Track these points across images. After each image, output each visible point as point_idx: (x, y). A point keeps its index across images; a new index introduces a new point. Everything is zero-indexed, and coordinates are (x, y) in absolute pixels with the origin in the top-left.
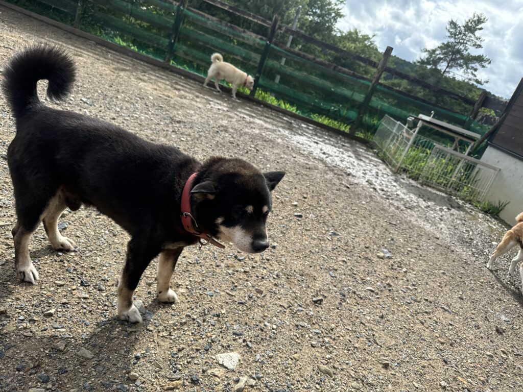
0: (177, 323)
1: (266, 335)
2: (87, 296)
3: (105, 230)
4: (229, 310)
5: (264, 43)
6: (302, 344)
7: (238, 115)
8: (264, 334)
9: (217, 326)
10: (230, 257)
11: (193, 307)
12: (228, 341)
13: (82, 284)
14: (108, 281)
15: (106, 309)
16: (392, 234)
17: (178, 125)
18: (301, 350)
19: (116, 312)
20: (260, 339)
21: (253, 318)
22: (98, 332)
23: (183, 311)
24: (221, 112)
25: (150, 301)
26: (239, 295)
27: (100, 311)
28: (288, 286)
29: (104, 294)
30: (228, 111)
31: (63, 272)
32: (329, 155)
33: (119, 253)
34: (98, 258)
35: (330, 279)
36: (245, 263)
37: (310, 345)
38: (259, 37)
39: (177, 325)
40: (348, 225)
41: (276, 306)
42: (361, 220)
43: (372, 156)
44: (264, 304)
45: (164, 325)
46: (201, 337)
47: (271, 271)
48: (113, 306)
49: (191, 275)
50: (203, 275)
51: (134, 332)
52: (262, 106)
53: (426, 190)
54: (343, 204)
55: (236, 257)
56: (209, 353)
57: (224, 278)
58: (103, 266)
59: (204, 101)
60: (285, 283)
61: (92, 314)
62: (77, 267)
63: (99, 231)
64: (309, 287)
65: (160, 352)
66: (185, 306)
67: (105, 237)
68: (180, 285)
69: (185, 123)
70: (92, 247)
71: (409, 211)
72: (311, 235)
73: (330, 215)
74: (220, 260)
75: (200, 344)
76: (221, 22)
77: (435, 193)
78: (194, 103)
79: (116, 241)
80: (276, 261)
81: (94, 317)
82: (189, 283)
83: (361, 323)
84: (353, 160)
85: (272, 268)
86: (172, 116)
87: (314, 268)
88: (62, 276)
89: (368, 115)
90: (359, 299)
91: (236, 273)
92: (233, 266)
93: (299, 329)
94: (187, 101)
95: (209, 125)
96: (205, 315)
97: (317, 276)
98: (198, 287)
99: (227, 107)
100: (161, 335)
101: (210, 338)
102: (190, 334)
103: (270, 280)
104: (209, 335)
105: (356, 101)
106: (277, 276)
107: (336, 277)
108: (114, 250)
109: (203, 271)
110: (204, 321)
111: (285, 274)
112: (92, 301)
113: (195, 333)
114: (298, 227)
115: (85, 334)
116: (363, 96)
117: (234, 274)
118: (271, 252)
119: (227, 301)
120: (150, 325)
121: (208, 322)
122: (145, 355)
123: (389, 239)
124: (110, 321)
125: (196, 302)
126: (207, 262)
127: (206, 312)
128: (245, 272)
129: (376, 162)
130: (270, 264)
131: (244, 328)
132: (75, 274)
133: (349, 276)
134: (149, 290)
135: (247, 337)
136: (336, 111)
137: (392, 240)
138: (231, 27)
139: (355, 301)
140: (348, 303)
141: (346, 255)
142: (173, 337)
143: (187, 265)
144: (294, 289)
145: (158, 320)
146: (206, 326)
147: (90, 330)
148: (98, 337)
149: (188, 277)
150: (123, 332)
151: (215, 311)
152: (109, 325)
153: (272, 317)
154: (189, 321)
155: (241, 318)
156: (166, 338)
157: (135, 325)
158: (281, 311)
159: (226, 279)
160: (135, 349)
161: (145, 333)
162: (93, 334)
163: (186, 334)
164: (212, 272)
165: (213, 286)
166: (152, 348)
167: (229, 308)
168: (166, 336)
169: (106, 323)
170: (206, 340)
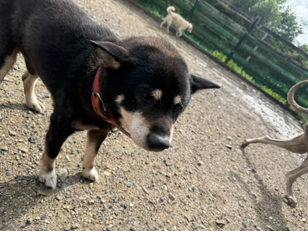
0: (85, 201)
2: (26, 151)
4: (137, 205)
5: (244, 32)
7: (211, 72)
9: (120, 216)
10: (160, 159)
11: (107, 192)
13: (30, 140)
15: (34, 167)
16: (300, 185)
19: (38, 172)
21: (155, 221)
22: (12, 185)
23: (97, 192)
25: (75, 173)
26: (152, 195)
27: (28, 167)
28: (199, 201)
30: (206, 68)
31: (22, 126)
32: (266, 114)
35: (237, 207)
36: (170, 169)
38: (243, 28)
39: (84, 203)
40: (266, 167)
41: (181, 216)
42: (278, 167)
43: (297, 125)
44: (171, 210)
45: (73, 198)
46: (100, 222)
47: (189, 184)
49: (121, 163)
50: (131, 167)
51: (43, 195)
52: (230, 71)
54: (266, 150)
55: (165, 162)
57: (147, 175)
60: (197, 197)
61: (19, 167)
62: (35, 126)
64: (217, 208)
65: (54, 223)
68: (107, 168)
72: (234, 165)
73: (254, 155)
74: (151, 160)
76: (220, 14)
80: (197, 176)
81: (19, 170)
82: (117, 169)
84: (283, 122)
85: (191, 181)
87: (227, 193)
88: (19, 129)
91: (159, 174)
92: (159, 168)
96: (114, 202)
97: (227, 201)
98: (121, 175)
99: (206, 65)
100: (65, 207)
101: (106, 227)
102: (91, 215)
103: (185, 191)
104: (108, 222)
106: (193, 189)
107: (243, 207)
109: (133, 163)
110: (110, 207)
111: (200, 190)
112: (27, 155)
113: (97, 216)
114: (225, 156)
117: (156, 174)
118: (196, 167)
119: (140, 196)
120: (61, 194)
121: (114, 210)
122: (37, 222)
123: (296, 189)
124: (29, 178)
125: (112, 188)
126: (140, 157)
127: (116, 201)
128: (167, 176)
129: (299, 130)
130: (191, 177)
131: (143, 227)
132: (30, 130)
133: (254, 210)
134: (79, 164)
136: (280, 88)
137: (299, 190)
138: (226, 18)
141: (258, 191)
142: (73, 213)
143: (123, 154)
144: (203, 206)
145: (71, 192)
146: (109, 213)
147: (7, 180)
148: (9, 189)
149: (118, 164)
150: (33, 192)
151: (124, 202)
152: (26, 181)
153: (173, 226)
154: (97, 203)
155: (145, 216)
156: (68, 212)
157: (48, 190)
158: (183, 222)
159: (148, 177)
160: (33, 212)
161: (52, 200)
162: (6, 184)
163: (88, 214)
164: (140, 167)
165: (135, 178)
166: (49, 217)
167: (139, 204)
168: (69, 210)
169: (25, 178)
170: (103, 227)
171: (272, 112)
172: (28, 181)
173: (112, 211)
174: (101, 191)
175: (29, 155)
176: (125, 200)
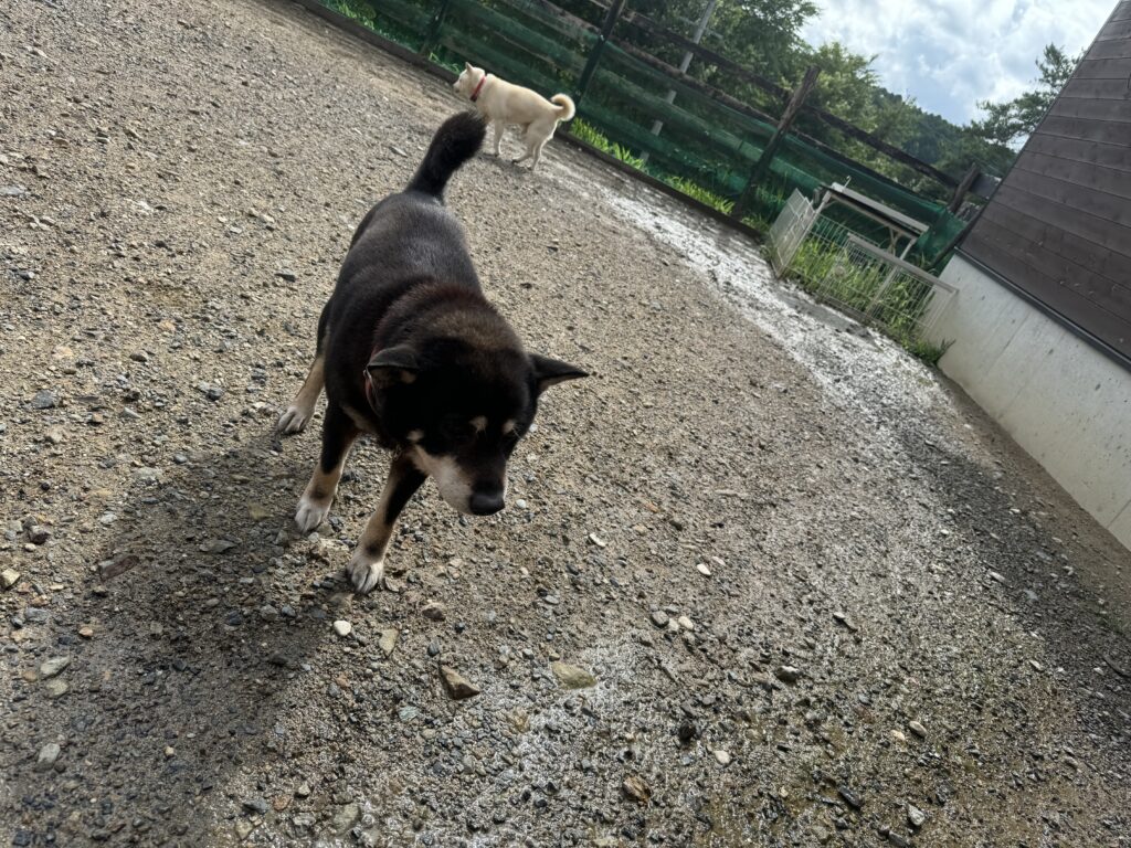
5: (596, 37)
38: (589, 25)
52: (580, 149)
77: (835, 316)
89: (765, 188)
105: (749, 160)
116: (761, 151)
136: (710, 173)
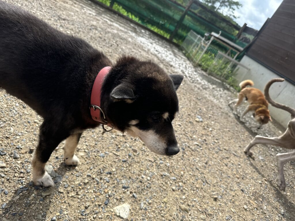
0: (81, 184)
1: (144, 186)
2: (4, 165)
3: (16, 103)
4: (117, 168)
6: (167, 190)
7: (102, 19)
8: (143, 185)
9: (111, 182)
11: (91, 168)
12: (120, 194)
14: (21, 149)
15: (23, 176)
16: (200, 105)
17: (63, 22)
18: (167, 194)
19: (31, 178)
20: (141, 189)
22: (17, 200)
23: (84, 172)
24: (91, 16)
25: (58, 165)
26: (122, 155)
27: (17, 179)
29: (19, 162)
30: (96, 16)
32: (159, 53)
33: (29, 123)
34: (11, 128)
37: (172, 190)
39: (81, 185)
41: (146, 161)
44: (139, 160)
45: (71, 186)
46: (101, 193)
48: (28, 173)
49: (87, 141)
50: (95, 140)
51: (48, 196)
52: (117, 15)
53: (211, 78)
56: (108, 206)
57: (110, 141)
58: (17, 135)
59: (80, 7)
61: (10, 182)
63: (11, 103)
65: (71, 211)
66: (86, 168)
67: (16, 109)
68: (79, 149)
69: (68, 20)
70: (6, 118)
71: (204, 90)
75: (100, 199)
77: (215, 80)
78: (73, 7)
79: (26, 112)
81: (12, 185)
82: (86, 147)
83: (197, 169)
84: (172, 56)
86: (59, 14)
89: (181, 29)
90: (192, 151)
91: (117, 137)
93: (163, 178)
94: (69, 6)
95: (85, 24)
96: (101, 173)
98: (93, 150)
99: (95, 13)
100: (71, 196)
101: (107, 194)
102: (93, 192)
104: (106, 191)
105: (175, 19)
108: (25, 121)
109: (94, 136)
110: (101, 179)
112: (9, 169)
113: (96, 190)
115: (5, 204)
116: (179, 16)
119: (115, 160)
120: (61, 187)
121: (104, 180)
122: (60, 217)
124: (26, 187)
125: (93, 163)
127: (102, 172)
128: (124, 136)
131: (129, 181)
134: (56, 156)
135: (133, 189)
136: (163, 24)
137: (200, 109)
139: (190, 153)
140: (187, 155)
142: (80, 197)
145: (66, 182)
146: (103, 184)
147: (10, 199)
148: (17, 205)
149: (84, 142)
150: (39, 197)
151: (107, 170)
152: (26, 191)
153: (146, 170)
154: (90, 180)
155: (126, 173)
156: (75, 198)
157: (48, 189)
158: (150, 165)
159: (112, 142)
160: (51, 212)
161: (57, 196)
162: (12, 202)
163: (89, 192)
164: (101, 137)
165: (103, 148)
166: (65, 209)
167: (117, 166)
168: (75, 196)
169: (23, 190)
170: (105, 195)
171: (162, 49)
172: (27, 190)
173: (104, 181)
174: (86, 169)
175: (10, 168)
176: (107, 169)
